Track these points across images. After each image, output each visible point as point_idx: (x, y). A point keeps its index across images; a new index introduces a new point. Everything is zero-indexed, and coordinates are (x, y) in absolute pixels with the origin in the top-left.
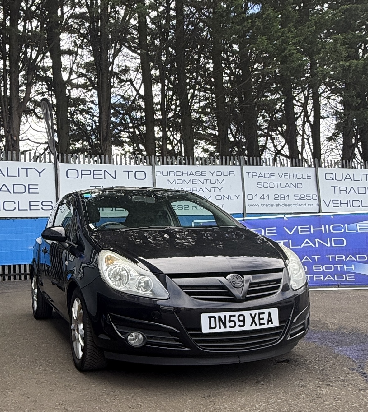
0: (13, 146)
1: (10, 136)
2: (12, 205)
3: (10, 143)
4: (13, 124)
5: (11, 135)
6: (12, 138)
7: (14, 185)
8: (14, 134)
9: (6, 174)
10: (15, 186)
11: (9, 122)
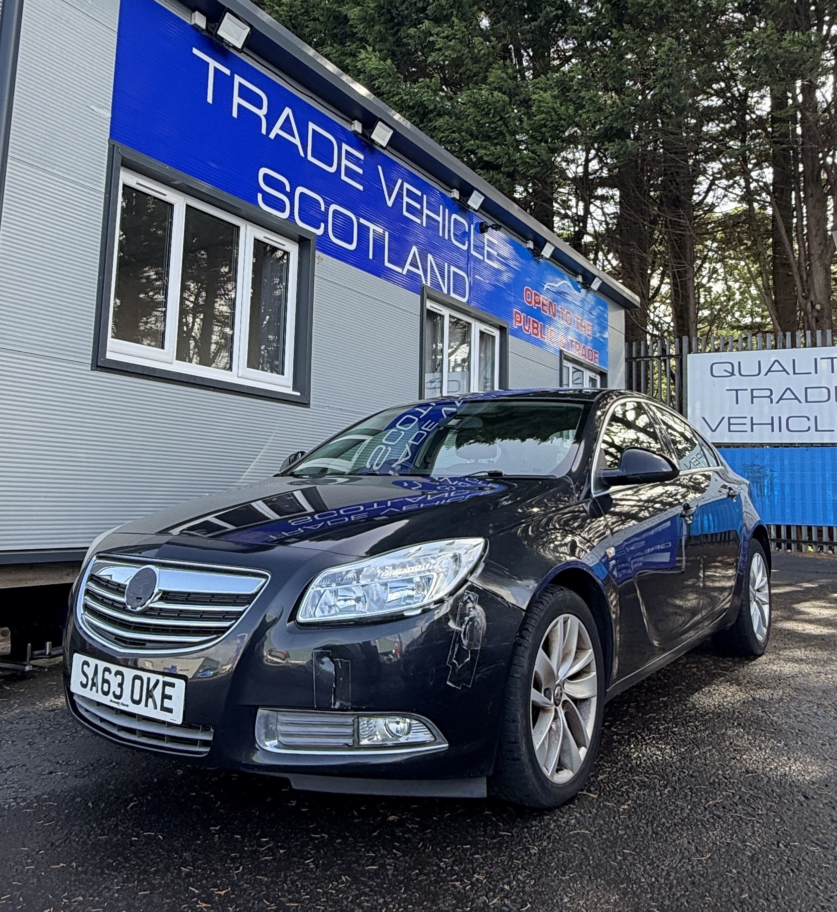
0: (817, 321)
1: (809, 304)
2: (805, 424)
3: (810, 316)
4: (813, 283)
5: (812, 303)
6: (813, 307)
7: (806, 388)
8: (816, 299)
9: (791, 371)
10: (808, 390)
11: (807, 281)
